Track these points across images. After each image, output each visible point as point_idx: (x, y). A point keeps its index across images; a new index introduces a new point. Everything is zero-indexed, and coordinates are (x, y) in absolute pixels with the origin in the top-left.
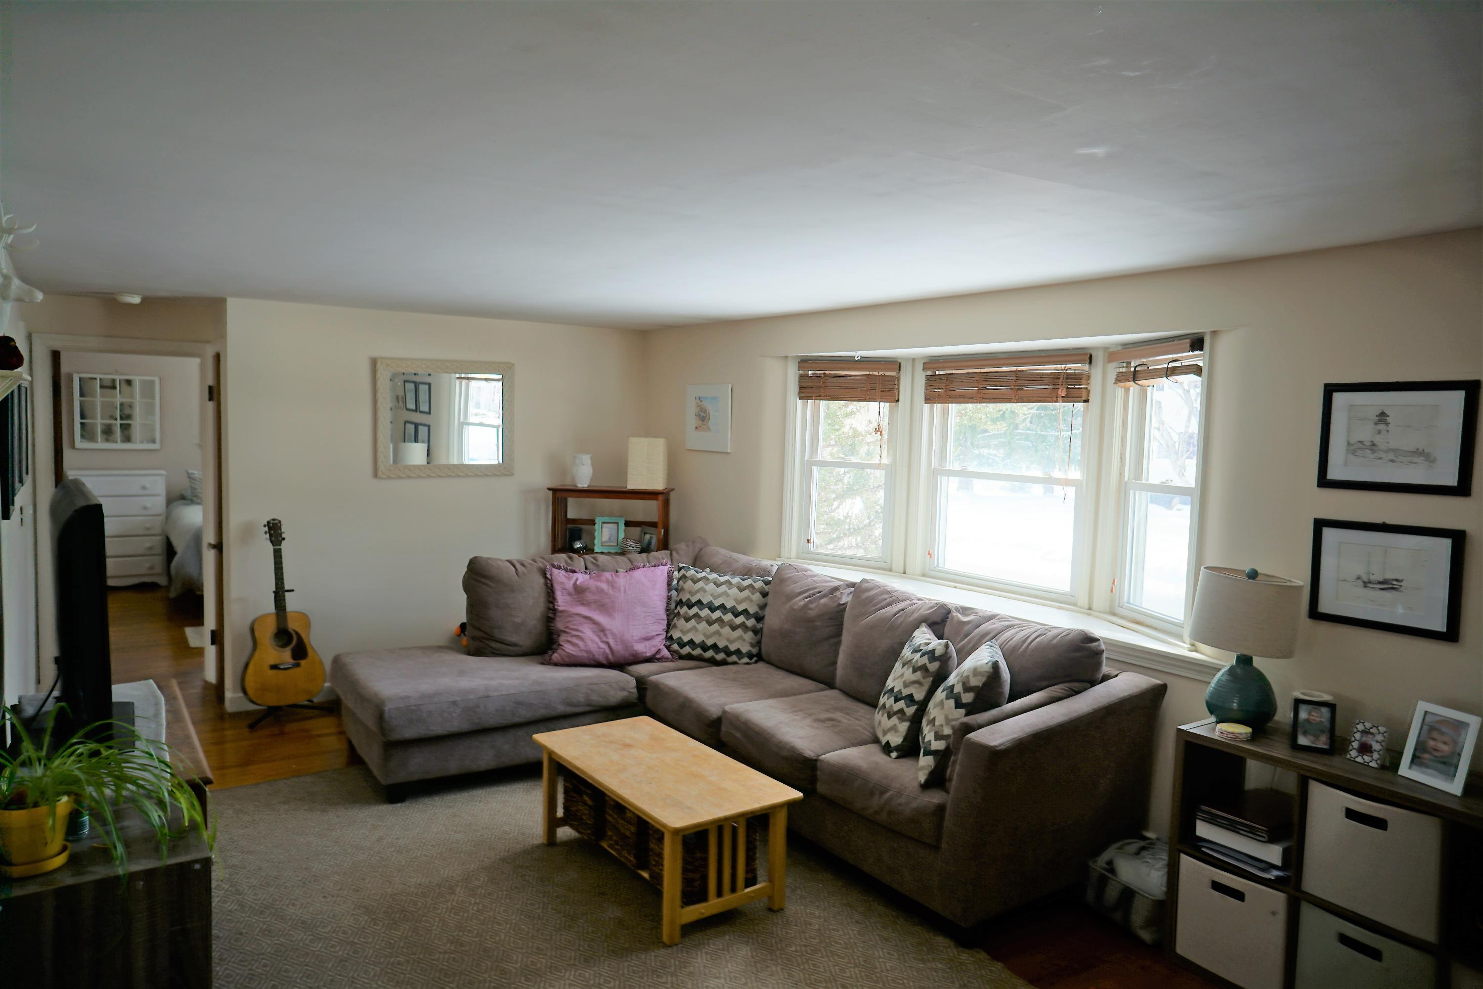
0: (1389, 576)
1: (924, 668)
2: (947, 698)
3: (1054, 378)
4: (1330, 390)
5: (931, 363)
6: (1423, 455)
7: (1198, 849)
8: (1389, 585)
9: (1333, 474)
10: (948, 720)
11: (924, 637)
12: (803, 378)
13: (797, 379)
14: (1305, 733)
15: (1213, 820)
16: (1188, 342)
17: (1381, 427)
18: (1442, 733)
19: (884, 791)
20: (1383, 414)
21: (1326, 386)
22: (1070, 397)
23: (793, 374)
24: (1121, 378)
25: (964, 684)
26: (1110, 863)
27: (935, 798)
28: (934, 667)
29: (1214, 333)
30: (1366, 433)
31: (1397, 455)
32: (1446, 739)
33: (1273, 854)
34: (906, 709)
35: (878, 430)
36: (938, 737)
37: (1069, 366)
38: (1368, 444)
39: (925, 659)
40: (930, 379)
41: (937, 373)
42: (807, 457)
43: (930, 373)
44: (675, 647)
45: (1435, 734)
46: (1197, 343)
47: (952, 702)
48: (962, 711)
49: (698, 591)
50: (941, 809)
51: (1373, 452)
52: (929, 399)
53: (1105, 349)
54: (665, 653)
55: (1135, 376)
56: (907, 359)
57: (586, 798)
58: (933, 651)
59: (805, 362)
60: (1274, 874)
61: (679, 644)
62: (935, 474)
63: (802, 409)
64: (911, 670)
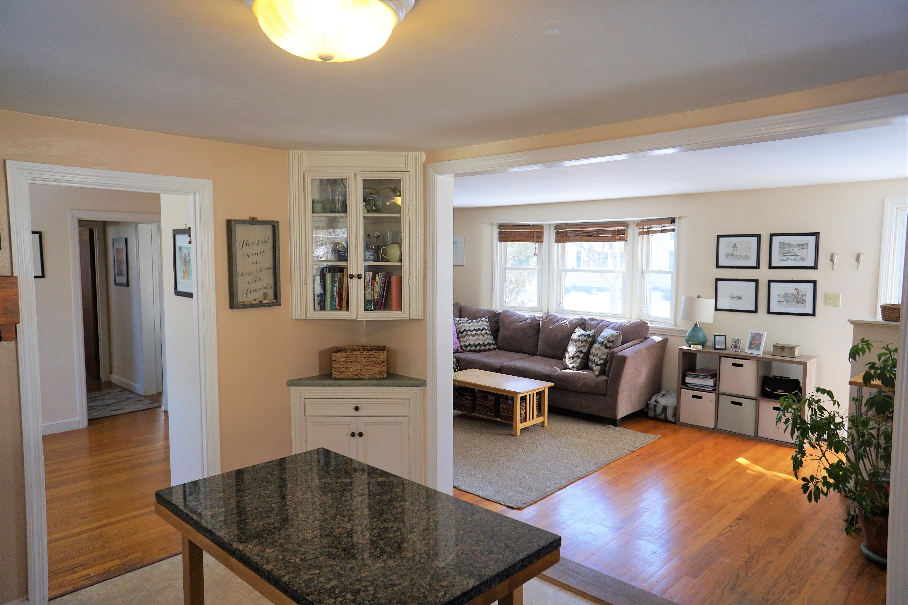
0: (738, 295)
1: (586, 341)
2: (601, 346)
3: (614, 232)
4: (719, 237)
5: (557, 226)
6: (747, 257)
7: (687, 386)
8: (738, 298)
9: (720, 264)
10: (603, 354)
11: (579, 332)
12: (500, 233)
13: (498, 233)
14: (718, 345)
15: (692, 376)
16: (670, 220)
17: (735, 248)
18: (756, 338)
19: (584, 379)
20: (735, 244)
21: (717, 236)
22: (620, 240)
23: (496, 231)
24: (641, 233)
25: (608, 340)
26: (656, 401)
27: (604, 378)
28: (590, 339)
29: (679, 217)
30: (730, 250)
31: (739, 257)
32: (757, 340)
33: (711, 382)
34: (580, 355)
35: (535, 254)
36: (600, 359)
37: (619, 228)
38: (731, 254)
39: (586, 338)
40: (557, 233)
41: (560, 230)
42: (502, 266)
43: (557, 230)
44: (464, 348)
45: (755, 339)
46: (673, 221)
47: (603, 347)
48: (608, 350)
49: (461, 327)
50: (607, 381)
51: (733, 256)
52: (557, 241)
53: (634, 221)
54: (461, 350)
55: (648, 233)
56: (546, 225)
57: (466, 397)
58: (589, 334)
59: (500, 226)
60: (711, 389)
61: (465, 347)
62: (560, 271)
63: (499, 246)
64: (580, 342)
